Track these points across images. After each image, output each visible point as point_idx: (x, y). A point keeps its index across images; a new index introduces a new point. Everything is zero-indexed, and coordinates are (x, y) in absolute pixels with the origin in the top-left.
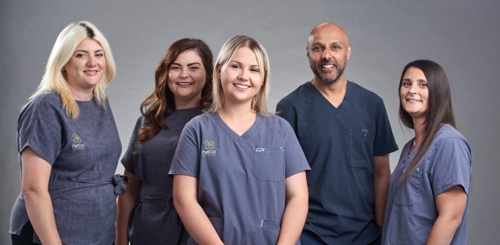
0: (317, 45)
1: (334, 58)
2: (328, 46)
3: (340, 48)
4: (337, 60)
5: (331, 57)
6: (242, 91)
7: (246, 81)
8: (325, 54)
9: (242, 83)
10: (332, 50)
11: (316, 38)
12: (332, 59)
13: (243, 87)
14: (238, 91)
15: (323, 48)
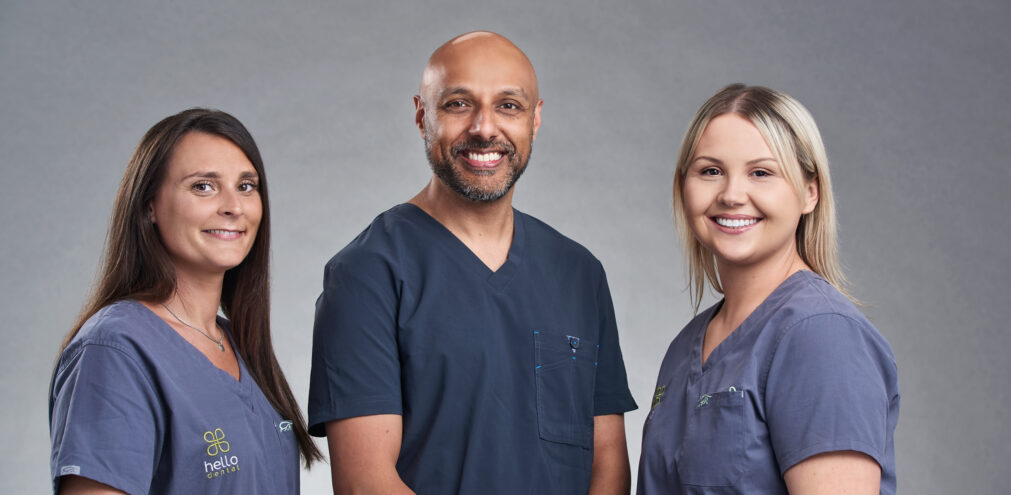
0: (457, 96)
1: (503, 132)
2: (487, 100)
3: (519, 107)
4: (515, 140)
5: (497, 132)
6: (735, 233)
7: (741, 205)
8: (482, 123)
9: (731, 213)
10: (497, 111)
11: (450, 77)
12: (501, 137)
13: (736, 223)
14: (725, 236)
15: (476, 105)
